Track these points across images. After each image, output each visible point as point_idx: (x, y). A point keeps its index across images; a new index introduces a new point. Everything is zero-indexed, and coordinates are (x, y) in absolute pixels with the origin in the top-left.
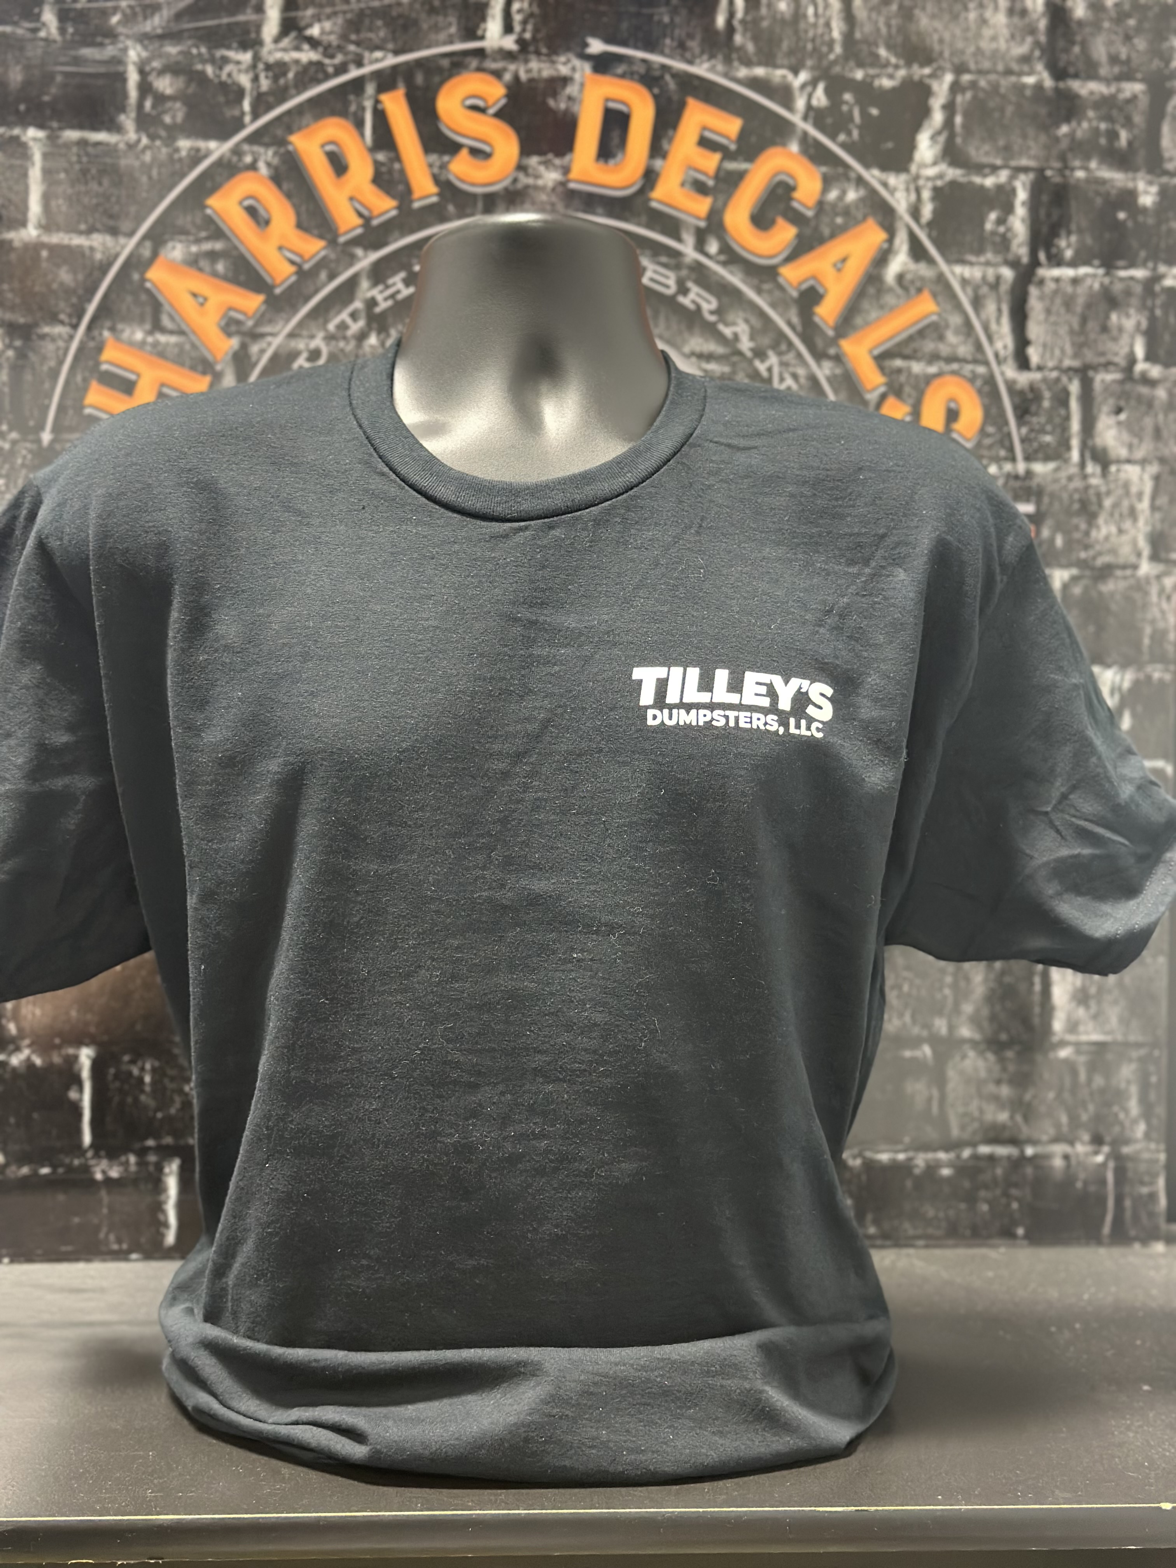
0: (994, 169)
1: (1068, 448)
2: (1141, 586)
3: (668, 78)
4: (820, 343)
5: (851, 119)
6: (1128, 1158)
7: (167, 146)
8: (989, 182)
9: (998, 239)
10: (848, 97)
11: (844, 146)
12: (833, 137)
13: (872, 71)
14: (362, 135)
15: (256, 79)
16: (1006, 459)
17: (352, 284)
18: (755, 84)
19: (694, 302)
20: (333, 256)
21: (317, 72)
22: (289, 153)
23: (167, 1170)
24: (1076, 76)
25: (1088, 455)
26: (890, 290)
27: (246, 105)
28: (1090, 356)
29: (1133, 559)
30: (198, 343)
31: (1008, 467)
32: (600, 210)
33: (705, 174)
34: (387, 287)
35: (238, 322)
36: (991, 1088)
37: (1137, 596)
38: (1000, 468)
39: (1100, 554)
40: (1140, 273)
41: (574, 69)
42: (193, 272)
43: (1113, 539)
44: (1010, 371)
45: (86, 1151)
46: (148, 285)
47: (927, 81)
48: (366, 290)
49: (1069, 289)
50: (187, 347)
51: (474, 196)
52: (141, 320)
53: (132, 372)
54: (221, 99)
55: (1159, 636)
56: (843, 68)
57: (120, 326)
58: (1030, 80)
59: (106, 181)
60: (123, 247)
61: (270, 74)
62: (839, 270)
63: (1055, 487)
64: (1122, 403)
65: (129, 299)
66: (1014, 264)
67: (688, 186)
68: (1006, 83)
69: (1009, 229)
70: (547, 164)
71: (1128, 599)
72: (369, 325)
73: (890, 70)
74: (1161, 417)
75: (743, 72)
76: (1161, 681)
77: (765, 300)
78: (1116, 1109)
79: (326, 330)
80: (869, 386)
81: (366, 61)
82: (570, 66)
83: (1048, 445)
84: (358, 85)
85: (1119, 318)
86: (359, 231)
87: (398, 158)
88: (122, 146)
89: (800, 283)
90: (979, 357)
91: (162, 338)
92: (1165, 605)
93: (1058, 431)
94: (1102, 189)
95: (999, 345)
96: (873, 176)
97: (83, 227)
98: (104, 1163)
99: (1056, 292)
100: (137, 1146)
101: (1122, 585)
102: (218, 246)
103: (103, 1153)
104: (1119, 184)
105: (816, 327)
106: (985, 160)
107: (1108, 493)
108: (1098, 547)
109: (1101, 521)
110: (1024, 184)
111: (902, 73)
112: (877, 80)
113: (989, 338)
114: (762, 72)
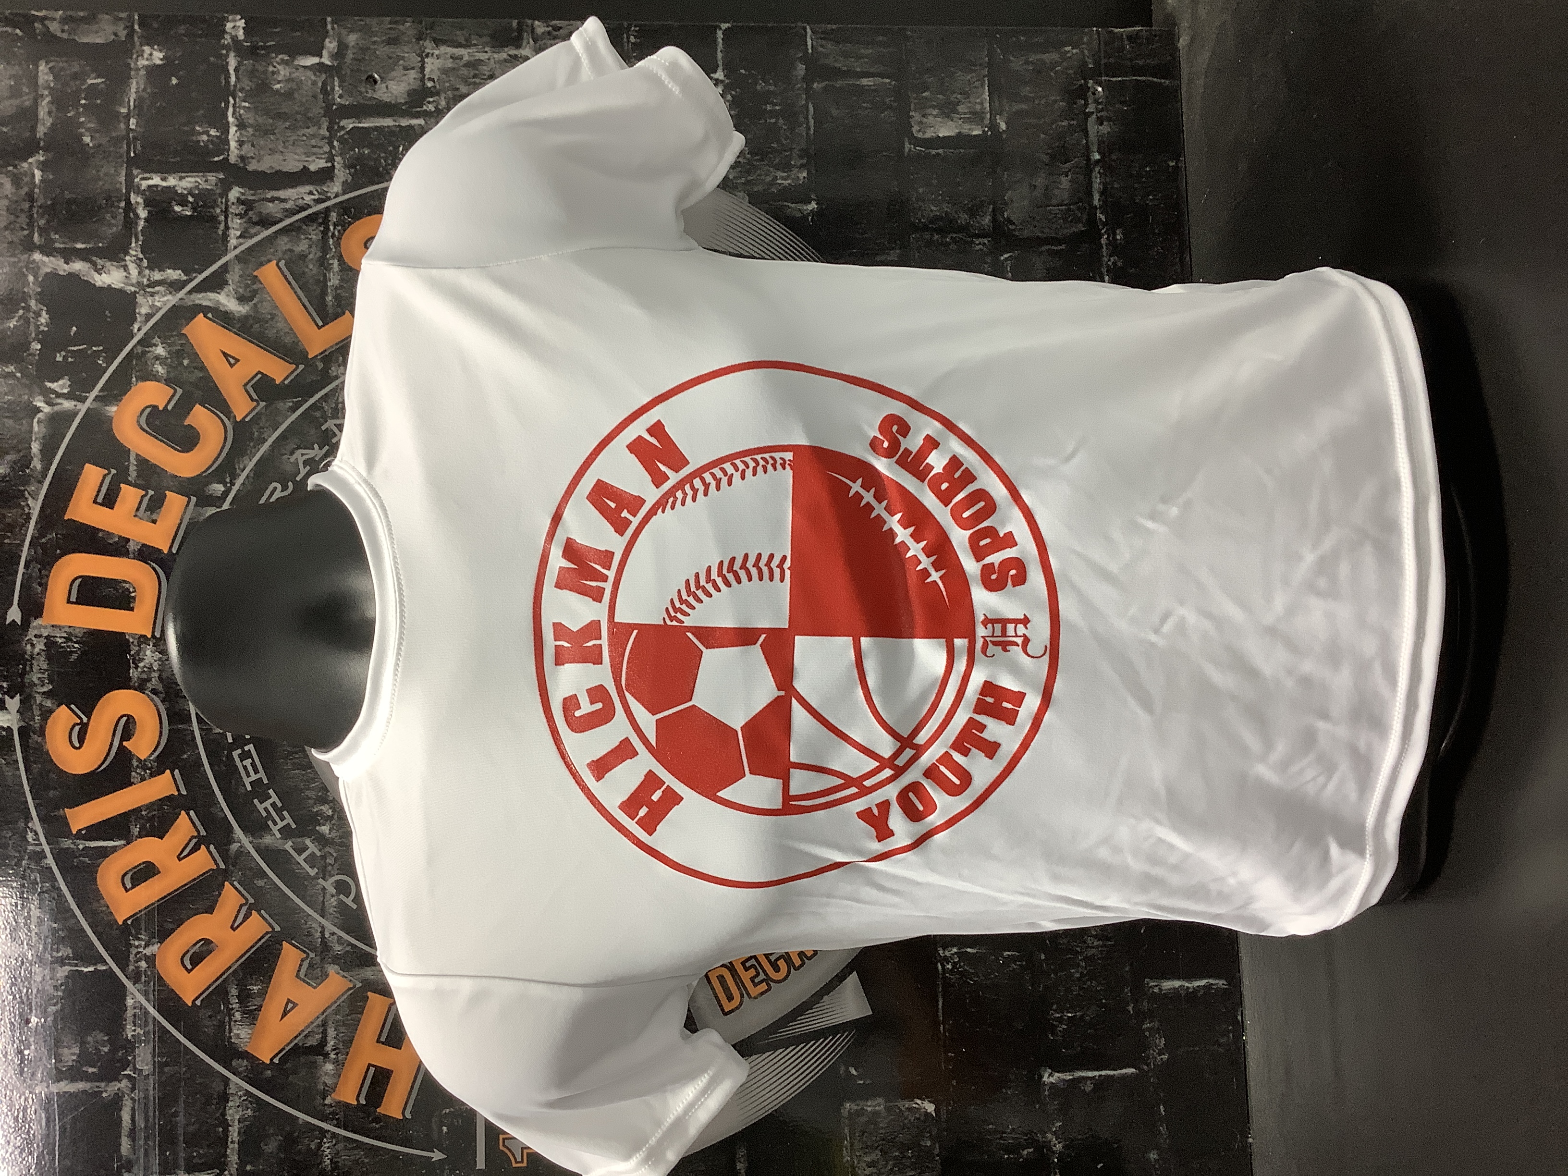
0: (129, 207)
1: (411, 128)
3: (43, 540)
5: (82, 353)
6: (1097, 63)
7: (133, 1048)
8: (143, 213)
9: (201, 203)
10: (59, 358)
11: (109, 361)
12: (102, 370)
13: (33, 334)
14: (114, 849)
15: (62, 962)
18: (48, 453)
20: (240, 873)
23: (1156, 990)
24: (33, 129)
25: (417, 110)
27: (89, 969)
28: (317, 110)
30: (334, 1007)
35: (311, 966)
40: (232, 62)
44: (335, 187)
45: (1141, 1070)
46: (276, 1061)
47: (40, 279)
48: (273, 839)
49: (249, 131)
52: (314, 1065)
53: (366, 1072)
56: (30, 362)
58: (38, 174)
59: (173, 1109)
60: (240, 1088)
61: (54, 946)
62: (237, 360)
64: (364, 78)
66: (226, 186)
67: (154, 517)
68: (41, 199)
69: (190, 193)
73: (30, 316)
74: (377, 39)
75: (37, 464)
78: (1053, 74)
79: (316, 878)
81: (38, 849)
82: (35, 640)
84: (61, 857)
85: (279, 82)
88: (135, 1095)
91: (331, 1043)
93: (393, 139)
94: (148, 102)
95: (308, 199)
97: (221, 1129)
98: (1152, 1053)
99: (253, 145)
100: (1134, 1021)
102: (234, 991)
103: (1143, 1055)
104: (142, 85)
106: (121, 217)
107: (454, 89)
110: (144, 178)
111: (33, 303)
112: (42, 328)
113: (303, 209)
114: (36, 446)
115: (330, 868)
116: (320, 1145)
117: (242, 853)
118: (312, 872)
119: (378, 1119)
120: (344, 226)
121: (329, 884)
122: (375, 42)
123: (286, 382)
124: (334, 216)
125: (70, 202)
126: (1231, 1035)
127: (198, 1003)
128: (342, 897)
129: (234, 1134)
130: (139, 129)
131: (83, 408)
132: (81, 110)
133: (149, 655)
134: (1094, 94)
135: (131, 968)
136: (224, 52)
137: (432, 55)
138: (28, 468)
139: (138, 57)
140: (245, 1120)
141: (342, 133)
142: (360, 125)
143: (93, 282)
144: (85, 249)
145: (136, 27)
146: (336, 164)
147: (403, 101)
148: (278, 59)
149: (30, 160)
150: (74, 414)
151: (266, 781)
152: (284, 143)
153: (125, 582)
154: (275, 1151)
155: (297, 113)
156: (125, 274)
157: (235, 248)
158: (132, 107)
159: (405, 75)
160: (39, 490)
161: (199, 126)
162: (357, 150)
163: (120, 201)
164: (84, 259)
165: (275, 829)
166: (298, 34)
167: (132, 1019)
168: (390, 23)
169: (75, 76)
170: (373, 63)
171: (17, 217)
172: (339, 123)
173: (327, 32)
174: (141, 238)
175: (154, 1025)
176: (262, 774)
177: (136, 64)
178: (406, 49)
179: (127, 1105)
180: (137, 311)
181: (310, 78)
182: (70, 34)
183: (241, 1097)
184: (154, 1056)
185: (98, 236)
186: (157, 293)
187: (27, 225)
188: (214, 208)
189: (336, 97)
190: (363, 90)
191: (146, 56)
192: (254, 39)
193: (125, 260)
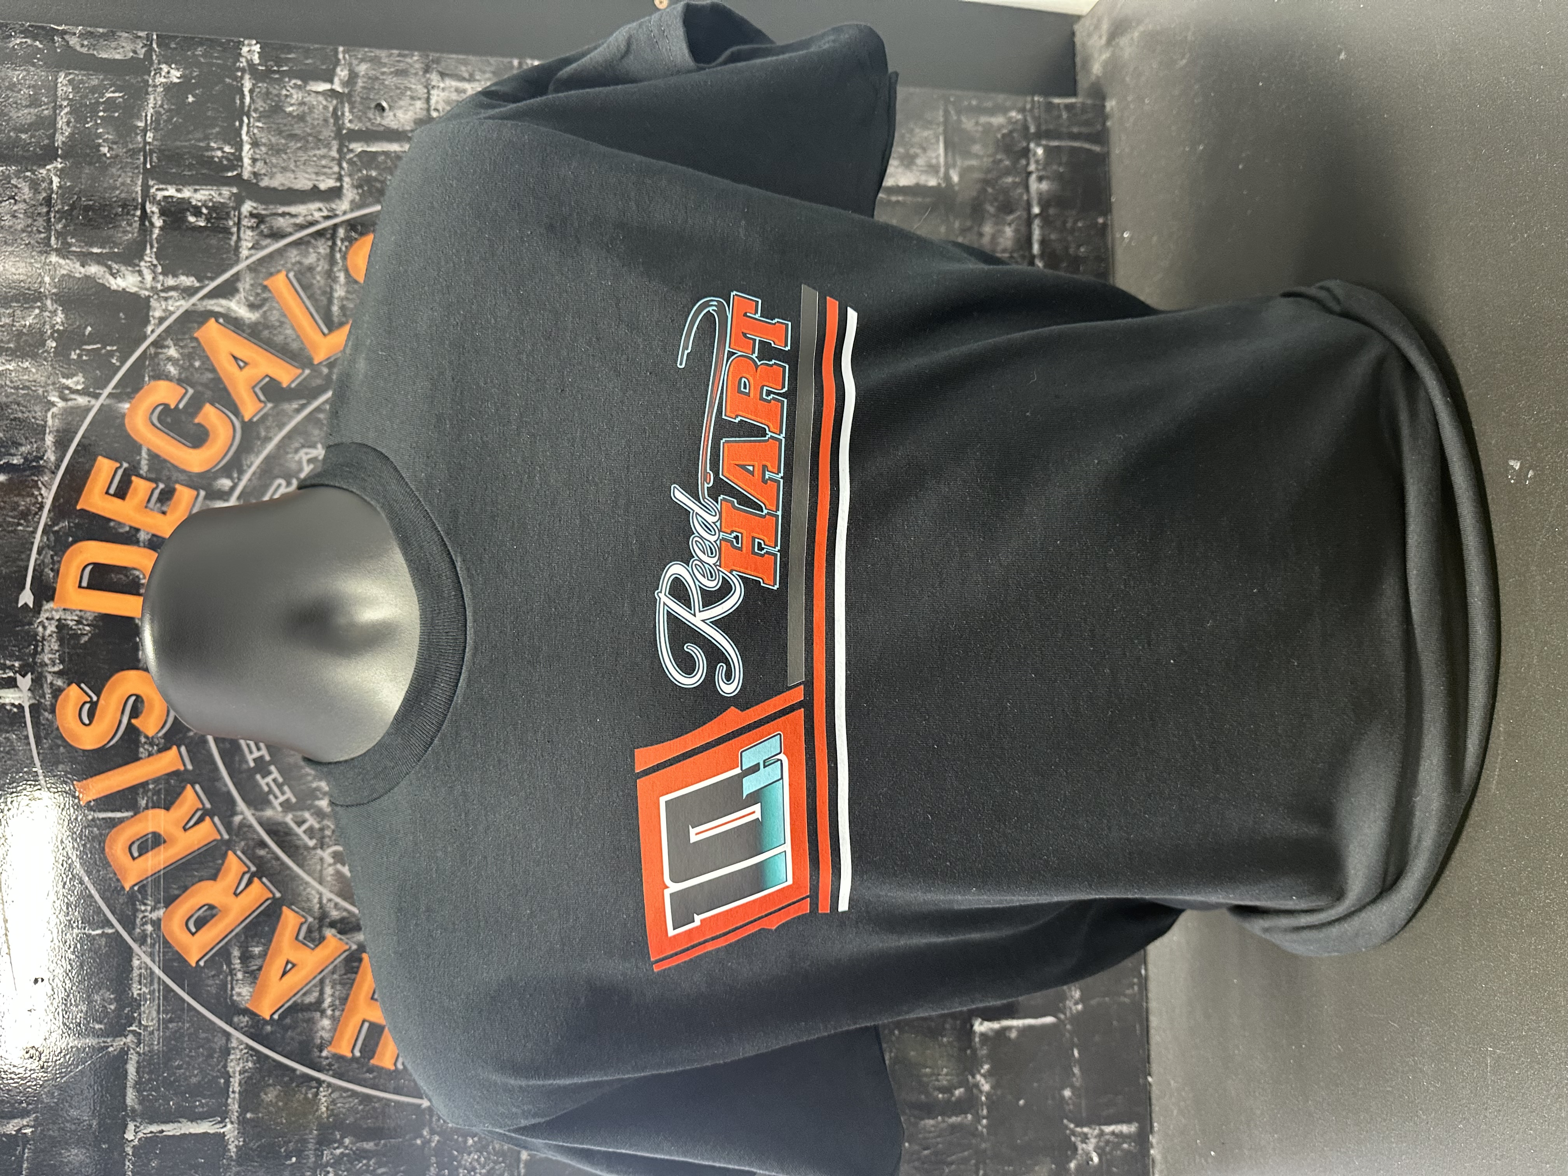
0: (145, 216)
5: (96, 352)
6: (1038, 127)
7: (138, 1006)
8: (158, 222)
9: (214, 215)
10: (74, 356)
11: (123, 360)
12: (115, 370)
13: (48, 332)
18: (62, 444)
24: (52, 137)
27: (97, 932)
28: (328, 133)
40: (247, 85)
44: (343, 205)
45: (1059, 1019)
47: (56, 281)
49: (262, 149)
56: (45, 359)
58: (56, 180)
60: (241, 1043)
64: (373, 105)
66: (239, 200)
68: (58, 205)
69: (205, 205)
73: (46, 315)
74: (385, 70)
75: (50, 456)
78: (998, 135)
85: (292, 105)
88: (140, 1049)
94: (164, 117)
95: (317, 215)
98: (1069, 1003)
99: (265, 163)
103: (1061, 1008)
104: (160, 100)
106: (137, 225)
110: (159, 189)
111: (49, 302)
112: (57, 327)
113: (311, 224)
114: (52, 439)
116: (316, 1095)
122: (383, 73)
125: (87, 209)
126: (1136, 988)
129: (235, 1084)
130: (155, 143)
132: (99, 121)
134: (1035, 154)
136: (239, 74)
137: (438, 87)
138: (42, 458)
139: (155, 74)
140: (245, 1071)
141: (351, 155)
142: (369, 149)
143: (108, 285)
144: (101, 253)
145: (155, 46)
146: (345, 184)
147: (408, 128)
148: (291, 84)
149: (49, 167)
150: (88, 409)
152: (295, 161)
154: (274, 1101)
155: (310, 135)
156: (140, 279)
157: (247, 258)
158: (149, 122)
159: (411, 105)
160: (54, 479)
161: (215, 142)
162: (365, 172)
163: (136, 209)
164: (99, 263)
166: (309, 61)
167: (137, 979)
168: (399, 55)
169: (94, 90)
170: (382, 92)
171: (35, 220)
172: (347, 147)
173: (339, 60)
174: (156, 245)
175: (159, 984)
177: (154, 81)
178: (413, 81)
179: (133, 1059)
180: (151, 314)
181: (321, 103)
182: (89, 49)
183: (242, 1050)
184: (158, 1013)
185: (113, 242)
186: (171, 297)
187: (44, 228)
188: (226, 219)
189: (346, 121)
190: (371, 115)
191: (163, 74)
192: (269, 63)
193: (139, 266)
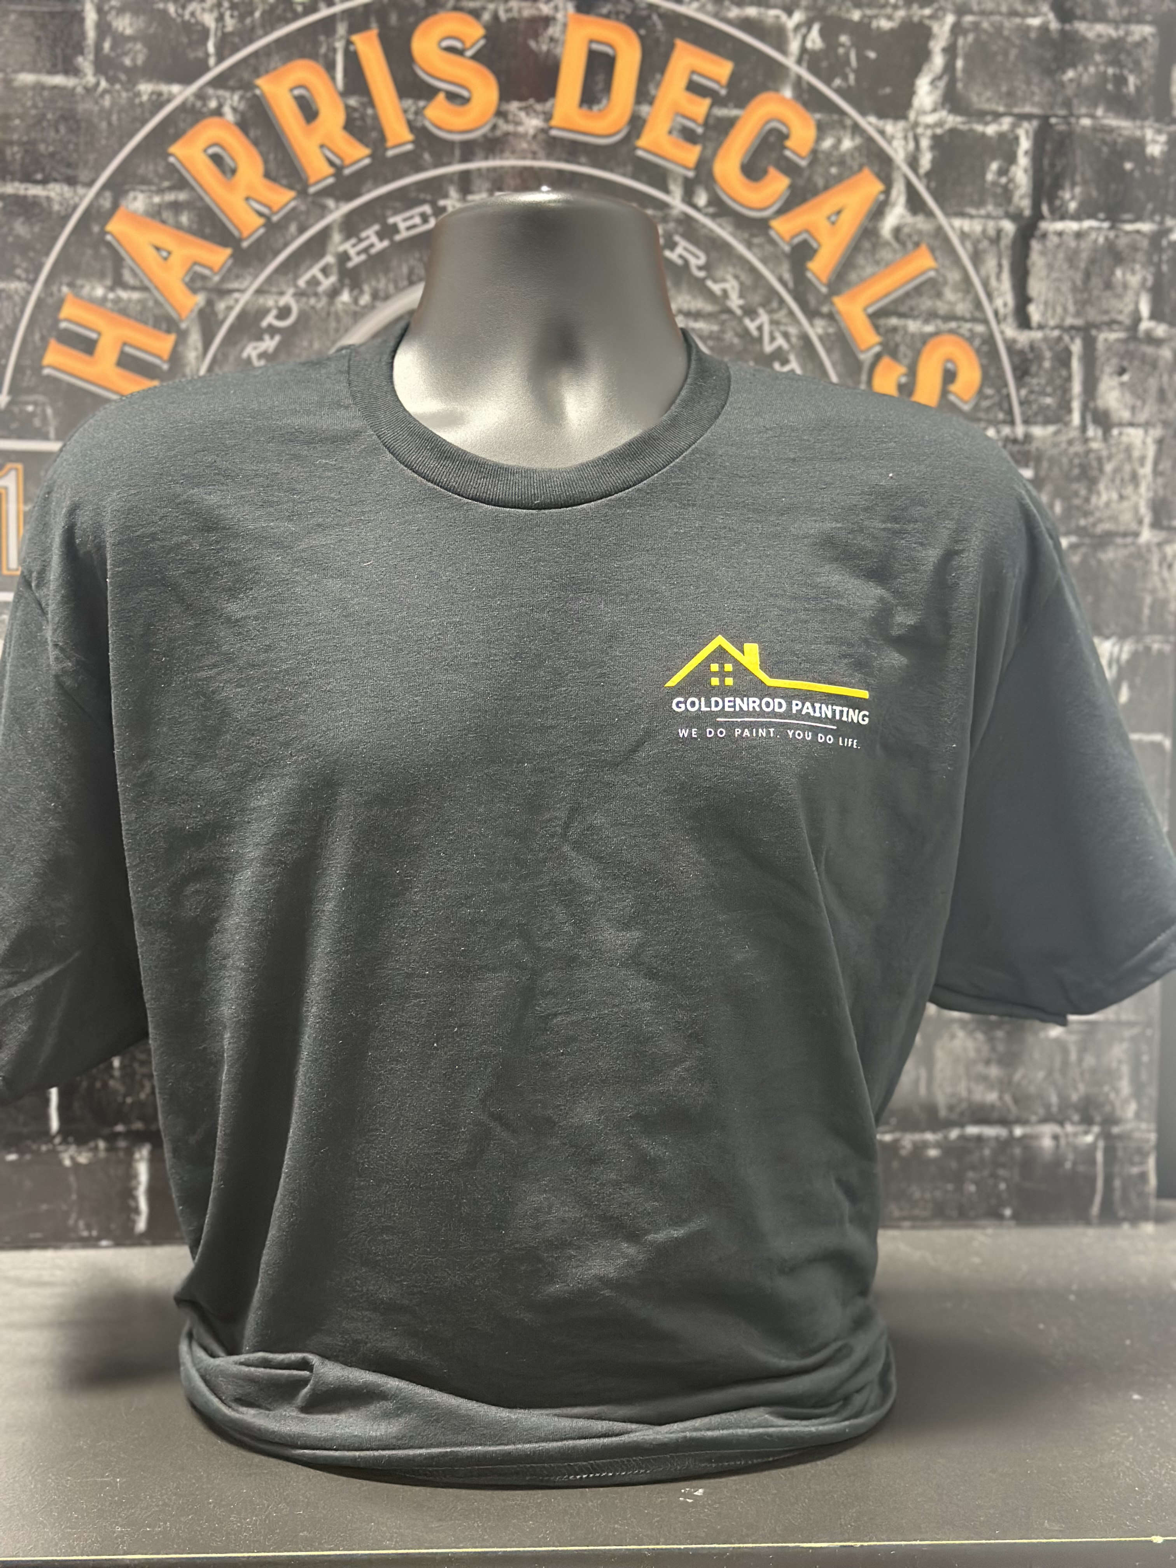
0: (997, 116)
1: (1069, 411)
2: (1141, 555)
3: (655, 17)
4: (812, 301)
5: (847, 62)
6: (1120, 1137)
7: (127, 90)
8: (991, 130)
9: (999, 190)
10: (844, 39)
11: (838, 91)
12: (828, 82)
13: (869, 12)
14: (333, 78)
15: (220, 19)
16: (1004, 422)
17: (324, 236)
18: (746, 24)
19: (681, 256)
21: (285, 11)
22: (255, 97)
23: (137, 1156)
24: (1083, 18)
25: (1089, 417)
26: (887, 244)
27: (211, 47)
28: (1092, 314)
29: (1134, 526)
30: (161, 299)
31: (1006, 430)
32: (583, 160)
33: (694, 121)
34: (360, 240)
35: (204, 278)
36: (981, 1068)
37: (1138, 564)
38: (998, 432)
39: (1100, 520)
40: (1146, 227)
41: (556, 8)
42: (156, 224)
43: (1114, 506)
44: (1010, 331)
45: (54, 1137)
46: (109, 238)
47: (927, 22)
48: (338, 243)
49: (1073, 244)
50: (151, 304)
51: (451, 144)
52: (102, 276)
54: (185, 40)
55: (1160, 606)
56: (840, 9)
57: (79, 282)
58: (1035, 22)
59: (63, 129)
60: (82, 198)
61: (236, 13)
62: (833, 223)
63: (1055, 452)
64: (1125, 364)
65: (89, 252)
66: (1015, 217)
67: (675, 133)
68: (1009, 24)
69: (1011, 180)
70: (527, 109)
71: (1127, 567)
72: (341, 280)
73: (889, 10)
74: (1165, 378)
75: (734, 13)
76: (1160, 652)
77: (755, 254)
78: (1106, 1088)
79: (296, 286)
80: (863, 347)
83: (1048, 407)
84: (328, 25)
85: (1124, 274)
86: (331, 180)
87: (371, 103)
88: (79, 90)
89: (793, 237)
90: (978, 314)
91: (124, 295)
92: (1166, 574)
93: (1059, 392)
94: (1108, 138)
95: (999, 302)
96: (870, 124)
97: (39, 176)
98: (72, 1149)
99: (1058, 246)
100: (106, 1131)
101: (1122, 553)
102: (182, 196)
103: (71, 1139)
104: (1126, 133)
105: (810, 282)
106: (987, 107)
107: (1110, 458)
108: (1098, 514)
109: (1101, 486)
110: (1027, 132)
111: (901, 13)
112: (875, 22)
114: (754, 12)
115: (304, 300)
116: (19, 278)
117: (324, 210)
118: (302, 282)
119: (44, 340)
120: (970, 338)
121: (288, 299)
122: (1161, 376)
123: (809, 275)
124: (980, 328)
125: (1006, 54)
126: (85, 1234)
127: (172, 159)
128: (274, 312)
129: (34, 191)
130: (1078, 130)
131: (790, 62)
132: (1102, 68)
133: (532, 124)
134: (1086, 1133)
135: (210, 91)
136: (1157, 219)
137: (1147, 436)
139: (1156, 128)
140: (49, 202)
141: (1067, 340)
142: (1074, 359)
143: (921, 75)
144: (956, 69)
147: (1099, 402)
148: (1147, 274)
149: (1051, 16)
150: (783, 50)
151: (398, 238)
152: (1060, 279)
153: (609, 99)
154: (14, 232)
155: (1090, 295)
156: (928, 110)
157: (951, 225)
158: (1102, 121)
159: (1126, 406)
160: (707, 13)
161: (1080, 192)
162: (1048, 354)
163: (1005, 106)
164: (945, 68)
165: (347, 246)
167: (157, 88)
169: (1137, 63)
170: (1140, 374)
172: (1077, 335)
174: (965, 128)
175: (151, 112)
176: (403, 235)
177: (1148, 126)
178: (1153, 408)
179: (69, 82)
180: (889, 121)
181: (1126, 308)
183: (73, 199)
185: (968, 82)
186: (907, 143)
187: (984, 10)
188: (994, 204)
189: (1106, 335)
191: (1157, 137)
192: (1170, 250)
193: (942, 109)
